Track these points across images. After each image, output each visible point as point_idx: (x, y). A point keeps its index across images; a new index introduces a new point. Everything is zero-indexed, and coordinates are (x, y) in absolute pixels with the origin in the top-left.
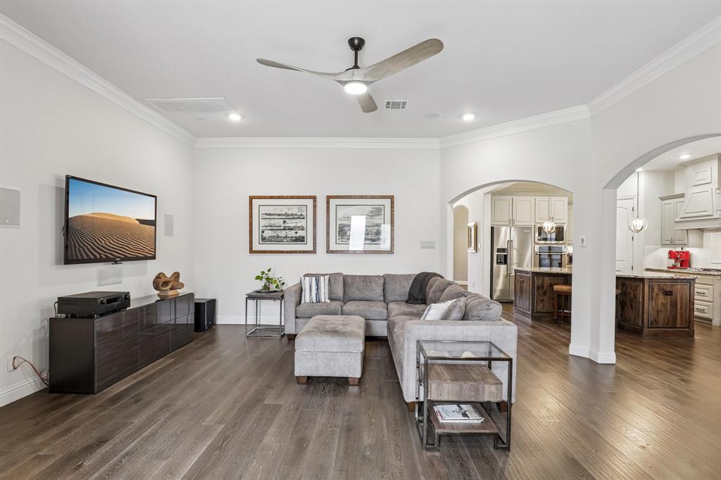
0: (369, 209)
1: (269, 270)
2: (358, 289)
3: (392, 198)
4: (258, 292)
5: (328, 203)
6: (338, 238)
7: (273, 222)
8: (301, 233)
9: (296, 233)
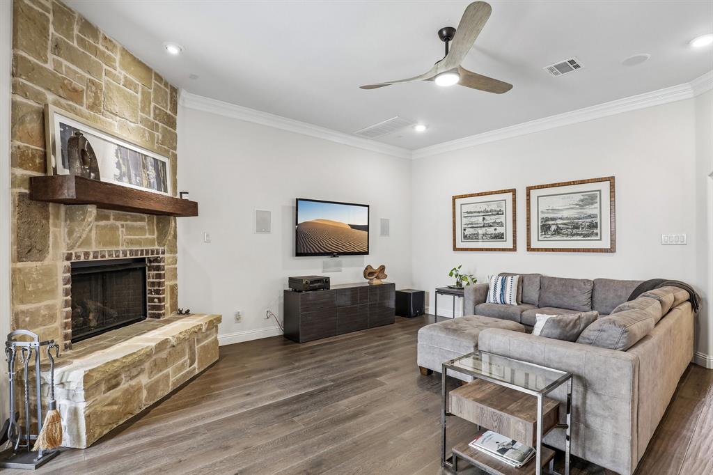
0: (580, 197)
1: (459, 268)
2: (555, 294)
3: (611, 180)
4: (450, 288)
5: (528, 195)
6: (540, 234)
7: (473, 220)
8: (500, 230)
9: (495, 229)
